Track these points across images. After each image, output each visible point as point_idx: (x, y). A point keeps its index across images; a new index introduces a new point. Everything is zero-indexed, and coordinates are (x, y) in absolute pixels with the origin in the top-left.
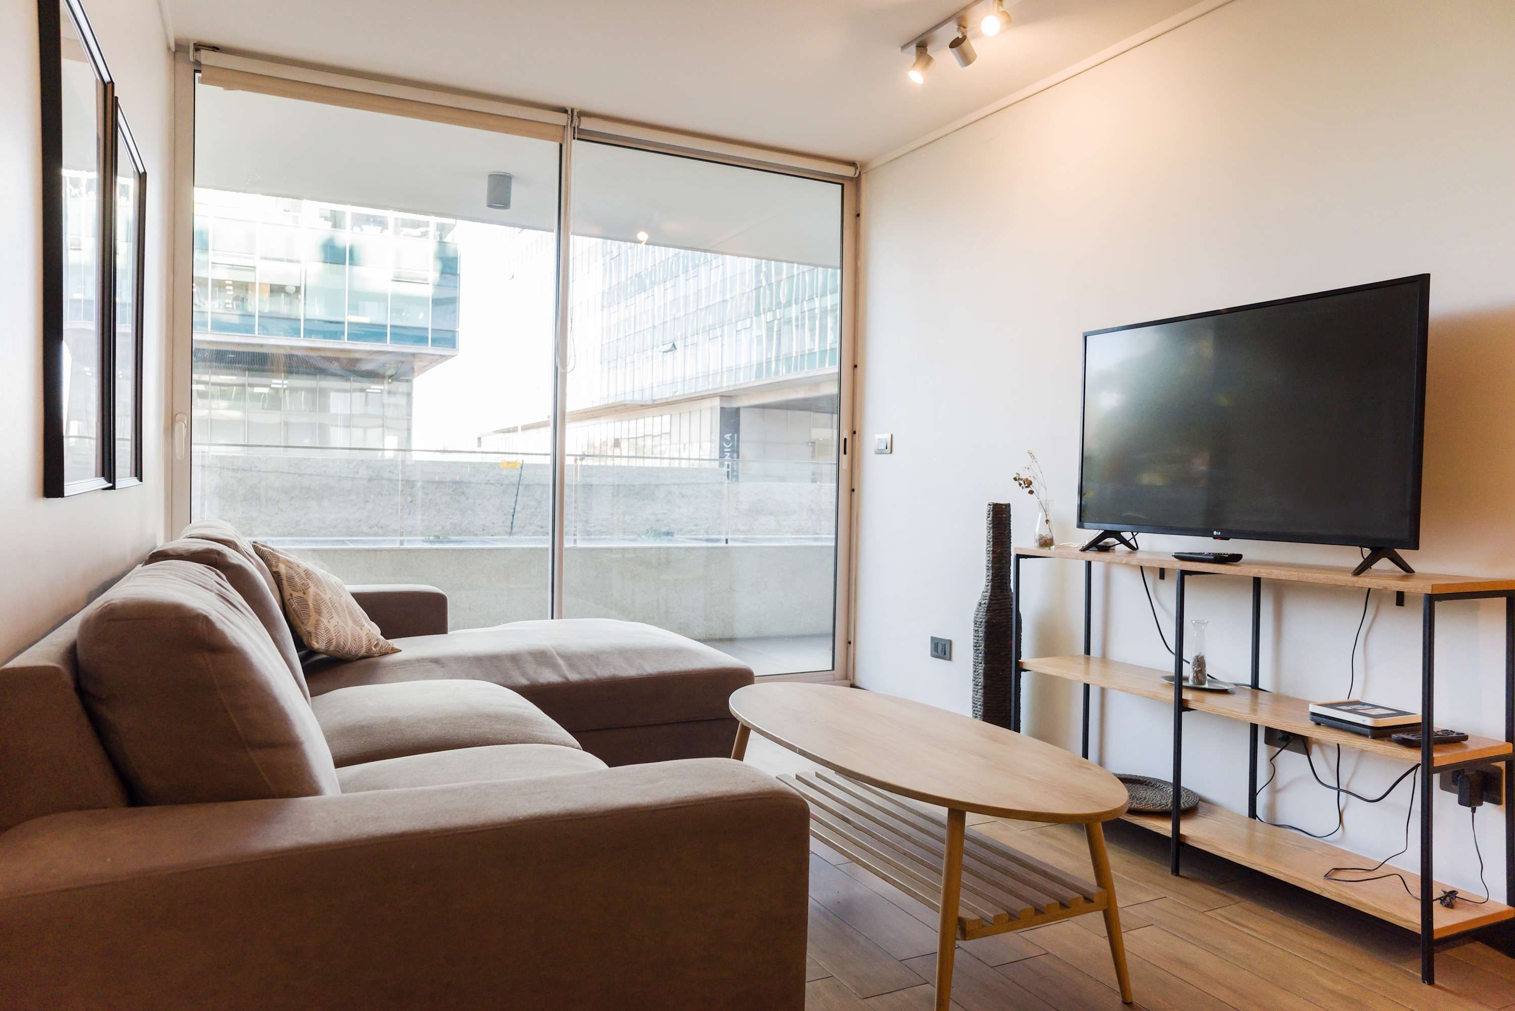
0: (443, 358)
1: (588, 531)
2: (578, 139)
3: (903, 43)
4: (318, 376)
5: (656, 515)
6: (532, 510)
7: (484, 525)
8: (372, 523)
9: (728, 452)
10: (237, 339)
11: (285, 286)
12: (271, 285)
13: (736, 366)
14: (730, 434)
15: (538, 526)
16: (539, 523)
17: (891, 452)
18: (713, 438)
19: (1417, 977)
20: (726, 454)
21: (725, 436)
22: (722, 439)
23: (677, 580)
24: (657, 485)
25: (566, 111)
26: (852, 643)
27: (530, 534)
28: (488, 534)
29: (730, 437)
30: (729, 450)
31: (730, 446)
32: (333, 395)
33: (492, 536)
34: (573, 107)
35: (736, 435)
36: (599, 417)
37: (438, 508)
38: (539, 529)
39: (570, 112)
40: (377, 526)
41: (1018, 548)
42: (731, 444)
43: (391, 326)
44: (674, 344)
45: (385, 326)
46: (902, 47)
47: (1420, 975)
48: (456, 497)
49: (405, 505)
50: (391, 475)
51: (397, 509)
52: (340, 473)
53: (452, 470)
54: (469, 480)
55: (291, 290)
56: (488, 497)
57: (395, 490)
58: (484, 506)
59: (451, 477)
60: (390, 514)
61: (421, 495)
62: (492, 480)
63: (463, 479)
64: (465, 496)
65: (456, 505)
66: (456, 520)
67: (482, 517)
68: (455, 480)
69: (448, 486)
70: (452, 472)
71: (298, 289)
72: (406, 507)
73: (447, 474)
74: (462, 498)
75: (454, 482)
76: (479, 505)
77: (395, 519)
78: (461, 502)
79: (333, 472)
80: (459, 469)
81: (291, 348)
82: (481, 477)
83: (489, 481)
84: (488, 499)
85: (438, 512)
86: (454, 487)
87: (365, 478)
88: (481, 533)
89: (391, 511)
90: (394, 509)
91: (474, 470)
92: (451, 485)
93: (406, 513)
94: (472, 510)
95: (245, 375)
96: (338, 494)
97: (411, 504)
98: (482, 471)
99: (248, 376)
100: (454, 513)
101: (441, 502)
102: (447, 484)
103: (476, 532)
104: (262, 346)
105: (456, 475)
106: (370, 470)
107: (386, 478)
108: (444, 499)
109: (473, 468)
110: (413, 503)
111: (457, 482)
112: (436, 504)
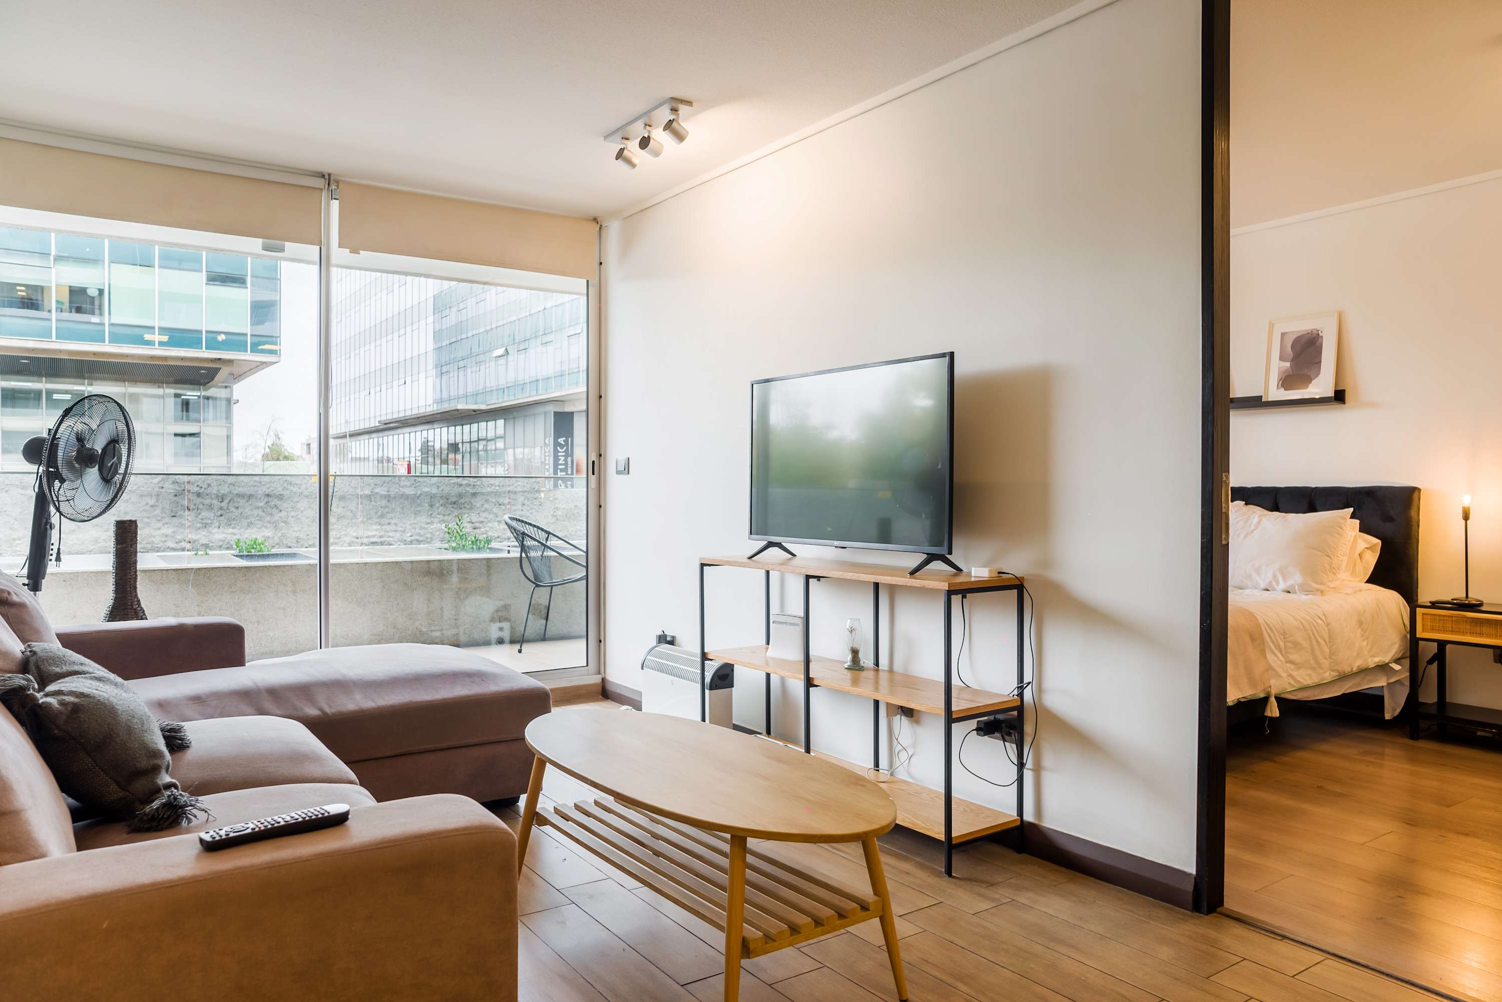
0: (264, 365)
1: (405, 540)
2: (334, 199)
3: (605, 135)
4: (126, 383)
5: (473, 523)
6: (348, 521)
7: (298, 537)
8: (179, 537)
9: (562, 456)
10: (31, 344)
11: (87, 288)
12: (70, 287)
13: (569, 370)
14: (564, 439)
15: (354, 537)
16: (355, 534)
17: (628, 473)
18: (547, 441)
19: (941, 872)
20: (560, 458)
21: (559, 440)
22: (556, 444)
23: (460, 589)
24: (474, 495)
25: (323, 176)
26: (602, 642)
27: (345, 545)
28: (302, 546)
29: (564, 441)
30: (563, 454)
31: (563, 450)
32: (145, 400)
33: (306, 547)
34: (329, 172)
35: (570, 439)
36: (433, 421)
37: (249, 521)
38: (355, 540)
39: (327, 177)
40: (185, 541)
41: (702, 558)
42: (565, 448)
43: (207, 332)
44: (506, 349)
45: (200, 332)
46: (605, 137)
47: (944, 870)
48: (269, 510)
49: (214, 519)
50: (198, 489)
51: (206, 524)
52: (143, 489)
53: (263, 483)
54: (282, 493)
55: (93, 292)
56: (301, 510)
57: (203, 505)
58: (298, 519)
59: (262, 490)
60: (199, 528)
61: (233, 509)
62: (306, 493)
63: (275, 492)
64: (277, 508)
65: (268, 518)
66: (268, 533)
67: (295, 529)
68: (266, 493)
69: (260, 499)
70: (264, 485)
71: (101, 292)
72: (215, 521)
73: (258, 487)
74: (275, 511)
75: (266, 495)
76: (292, 517)
77: (204, 533)
78: (274, 515)
79: (135, 487)
80: (271, 482)
81: (95, 354)
82: (294, 490)
83: (302, 493)
84: (302, 512)
85: (250, 525)
86: (266, 500)
87: (170, 493)
88: (295, 545)
89: (199, 525)
90: (202, 524)
91: (286, 483)
92: (263, 498)
93: (215, 527)
94: (285, 522)
95: (42, 382)
96: (142, 509)
97: (221, 518)
98: (295, 484)
99: (46, 383)
100: (266, 526)
101: (252, 515)
102: (258, 497)
103: (289, 544)
104: (60, 351)
105: (268, 488)
106: (177, 484)
107: (194, 493)
108: (256, 512)
109: (286, 481)
110: (223, 517)
111: (268, 495)
112: (247, 518)
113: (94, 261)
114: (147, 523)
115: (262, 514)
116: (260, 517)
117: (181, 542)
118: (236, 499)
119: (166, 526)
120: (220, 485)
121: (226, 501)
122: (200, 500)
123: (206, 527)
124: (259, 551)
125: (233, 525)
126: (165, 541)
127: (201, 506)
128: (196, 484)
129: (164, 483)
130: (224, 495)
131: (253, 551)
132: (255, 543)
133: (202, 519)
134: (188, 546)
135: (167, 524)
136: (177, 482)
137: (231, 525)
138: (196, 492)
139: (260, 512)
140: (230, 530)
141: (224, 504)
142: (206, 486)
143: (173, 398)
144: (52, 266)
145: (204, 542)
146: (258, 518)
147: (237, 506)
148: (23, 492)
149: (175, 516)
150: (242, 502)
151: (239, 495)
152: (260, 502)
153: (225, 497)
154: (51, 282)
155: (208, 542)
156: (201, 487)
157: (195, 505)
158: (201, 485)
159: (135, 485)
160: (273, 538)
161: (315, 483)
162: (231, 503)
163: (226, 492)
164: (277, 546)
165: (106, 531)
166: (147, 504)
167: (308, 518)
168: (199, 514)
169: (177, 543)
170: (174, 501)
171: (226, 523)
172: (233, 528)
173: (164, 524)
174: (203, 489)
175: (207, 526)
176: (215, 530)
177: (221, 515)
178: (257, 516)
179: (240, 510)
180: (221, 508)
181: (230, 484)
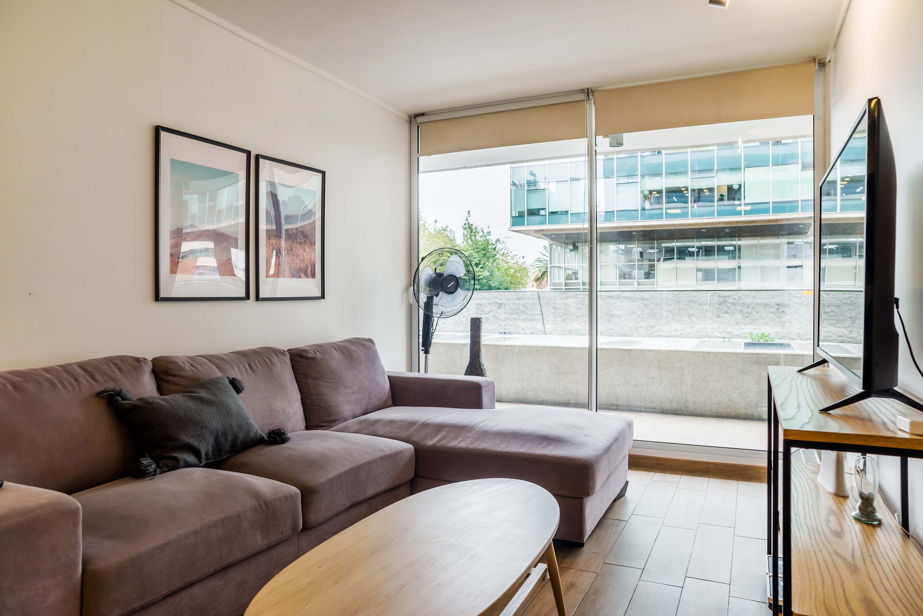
7: (799, 333)
8: (722, 330)
10: (705, 221)
11: (732, 185)
33: (805, 340)
37: (765, 321)
39: (586, 91)
48: (778, 314)
49: (743, 319)
50: (733, 300)
51: (738, 322)
52: (701, 300)
53: (775, 296)
54: (788, 303)
55: (736, 187)
56: (801, 314)
57: (736, 310)
58: (799, 320)
59: (774, 301)
60: (734, 325)
61: (754, 313)
62: (805, 303)
63: (783, 302)
64: (784, 313)
65: (778, 320)
66: (778, 329)
67: (797, 327)
68: (777, 303)
69: (773, 306)
70: (775, 298)
71: (740, 185)
72: (743, 321)
73: (772, 299)
74: (782, 315)
75: (776, 304)
76: (795, 319)
77: (736, 328)
78: (782, 317)
79: (697, 299)
80: (780, 295)
81: (737, 222)
82: (796, 300)
83: (802, 303)
84: (802, 315)
85: (766, 324)
86: (777, 307)
87: (717, 303)
88: (796, 338)
89: (734, 323)
90: (736, 322)
91: (791, 296)
92: (774, 306)
93: (743, 324)
94: (790, 323)
95: (715, 241)
96: (701, 313)
97: (747, 319)
98: (797, 297)
99: (717, 241)
100: (776, 325)
101: (768, 317)
102: (771, 306)
103: (792, 337)
104: (719, 223)
105: (778, 300)
106: (720, 297)
107: (730, 303)
108: (770, 315)
109: (791, 294)
110: (748, 318)
111: (778, 305)
112: (764, 319)
113: (736, 169)
114: (704, 321)
115: (774, 316)
116: (773, 319)
117: (723, 333)
118: (757, 307)
119: (714, 323)
120: (746, 298)
121: (751, 308)
122: (734, 307)
123: (737, 324)
124: (764, 341)
125: (754, 324)
126: (714, 332)
127: (735, 311)
128: (732, 297)
129: (713, 297)
130: (749, 304)
131: (762, 340)
132: (763, 335)
133: (735, 319)
134: (727, 336)
135: (714, 321)
136: (720, 296)
137: (753, 323)
138: (732, 302)
139: (773, 315)
140: (753, 327)
141: (749, 310)
142: (738, 298)
143: (787, 245)
144: (715, 176)
145: (737, 334)
146: (771, 319)
147: (757, 311)
148: (642, 302)
149: (719, 317)
150: (761, 308)
151: (758, 304)
152: (773, 309)
153: (750, 305)
154: (715, 185)
155: (739, 334)
156: (735, 299)
157: (731, 310)
158: (735, 298)
159: (697, 298)
160: (781, 332)
161: (811, 296)
162: (754, 309)
163: (750, 302)
164: (784, 338)
165: (682, 325)
166: (704, 309)
167: (806, 320)
168: (734, 316)
169: (720, 333)
170: (719, 308)
171: (750, 322)
172: (755, 325)
173: (713, 322)
174: (736, 301)
175: (739, 324)
176: (744, 326)
177: (747, 317)
178: (771, 318)
179: (759, 314)
180: (747, 313)
181: (753, 297)
